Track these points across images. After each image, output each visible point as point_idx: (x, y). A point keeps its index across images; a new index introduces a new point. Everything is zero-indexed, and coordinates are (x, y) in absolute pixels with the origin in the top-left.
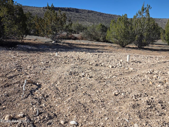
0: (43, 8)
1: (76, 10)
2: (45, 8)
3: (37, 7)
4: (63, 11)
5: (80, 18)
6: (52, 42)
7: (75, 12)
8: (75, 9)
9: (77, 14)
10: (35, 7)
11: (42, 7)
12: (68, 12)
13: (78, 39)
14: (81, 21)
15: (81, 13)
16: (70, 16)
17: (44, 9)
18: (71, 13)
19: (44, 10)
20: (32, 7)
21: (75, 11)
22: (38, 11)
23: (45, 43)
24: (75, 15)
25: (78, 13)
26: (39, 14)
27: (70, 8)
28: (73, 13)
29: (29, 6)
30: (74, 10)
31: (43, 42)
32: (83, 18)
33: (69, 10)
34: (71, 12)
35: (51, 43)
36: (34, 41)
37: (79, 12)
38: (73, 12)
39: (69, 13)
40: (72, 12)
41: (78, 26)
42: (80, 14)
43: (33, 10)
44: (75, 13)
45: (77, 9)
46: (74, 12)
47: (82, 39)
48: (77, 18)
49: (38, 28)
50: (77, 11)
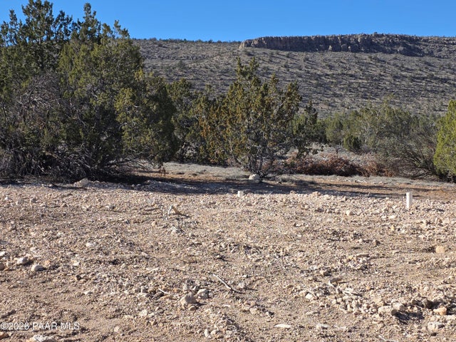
0: (248, 44)
1: (404, 45)
2: (256, 46)
3: (219, 42)
4: (340, 50)
5: (424, 78)
6: (248, 177)
7: (401, 52)
8: (402, 38)
9: (412, 62)
10: (210, 42)
11: (243, 41)
12: (365, 57)
14: (431, 95)
15: (431, 54)
16: (376, 71)
17: (249, 50)
18: (379, 61)
19: (249, 54)
20: (200, 41)
21: (401, 48)
22: (225, 59)
23: (227, 179)
24: (401, 68)
25: (416, 59)
26: (227, 71)
27: (377, 36)
28: (388, 57)
29: (185, 41)
30: (394, 44)
31: (220, 178)
32: (445, 81)
33: (369, 44)
34: (380, 55)
35: (245, 179)
37: (420, 51)
38: (391, 52)
39: (369, 60)
40: (385, 52)
42: (427, 59)
43: (203, 58)
44: (402, 57)
45: (411, 40)
46: (393, 56)
48: (413, 79)
49: (207, 134)
50: (411, 46)
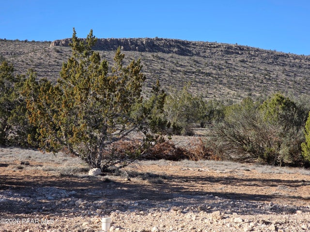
0: (57, 43)
1: (178, 47)
2: (63, 45)
3: (33, 41)
4: (130, 50)
5: (193, 73)
6: (87, 171)
7: (176, 52)
8: (177, 41)
9: (185, 60)
10: (26, 41)
11: (53, 41)
12: (149, 55)
13: (188, 158)
14: (199, 85)
15: (198, 54)
16: (157, 66)
17: (58, 48)
18: (160, 58)
19: (58, 52)
20: (17, 40)
21: (176, 49)
22: (39, 55)
23: (62, 176)
24: (177, 64)
25: (187, 58)
26: (40, 64)
27: (158, 39)
28: (167, 56)
29: (5, 40)
30: (171, 46)
31: (52, 173)
32: (209, 74)
33: (152, 46)
34: (160, 54)
35: (84, 174)
36: (18, 171)
37: (190, 52)
38: (168, 52)
39: (152, 58)
40: (164, 52)
41: (190, 106)
42: (196, 58)
43: (20, 54)
44: (177, 56)
45: (183, 43)
46: (170, 55)
47: (206, 155)
48: (185, 73)
49: (36, 120)
50: (183, 48)
